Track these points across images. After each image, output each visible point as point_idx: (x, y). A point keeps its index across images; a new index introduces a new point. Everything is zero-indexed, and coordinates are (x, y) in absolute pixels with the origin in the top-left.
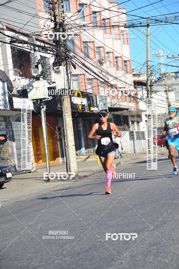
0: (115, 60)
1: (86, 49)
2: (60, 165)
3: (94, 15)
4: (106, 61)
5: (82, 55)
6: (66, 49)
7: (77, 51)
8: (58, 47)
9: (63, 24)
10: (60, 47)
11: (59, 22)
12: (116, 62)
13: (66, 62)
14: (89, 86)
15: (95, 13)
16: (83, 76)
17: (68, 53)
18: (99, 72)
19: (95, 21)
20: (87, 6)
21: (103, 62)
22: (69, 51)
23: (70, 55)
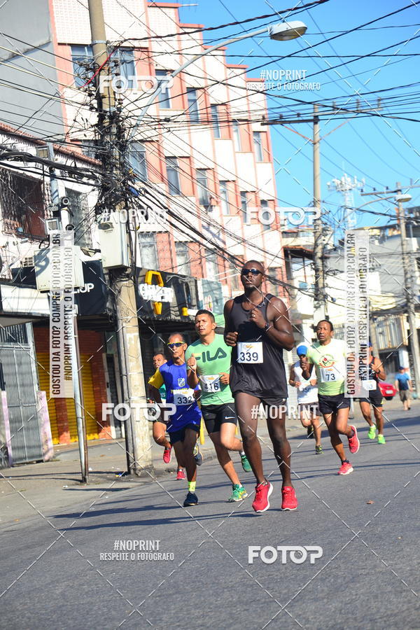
0: (241, 199)
1: (172, 174)
2: (111, 444)
3: (191, 96)
4: (219, 200)
5: (163, 187)
6: (124, 174)
7: (153, 177)
8: (106, 170)
9: (119, 117)
10: (112, 168)
11: (110, 112)
12: (243, 202)
13: (126, 204)
14: (179, 260)
15: (192, 90)
16: (166, 235)
17: (130, 183)
18: (203, 226)
19: (192, 109)
20: (173, 74)
21: (213, 203)
22: (132, 178)
23: (133, 188)
